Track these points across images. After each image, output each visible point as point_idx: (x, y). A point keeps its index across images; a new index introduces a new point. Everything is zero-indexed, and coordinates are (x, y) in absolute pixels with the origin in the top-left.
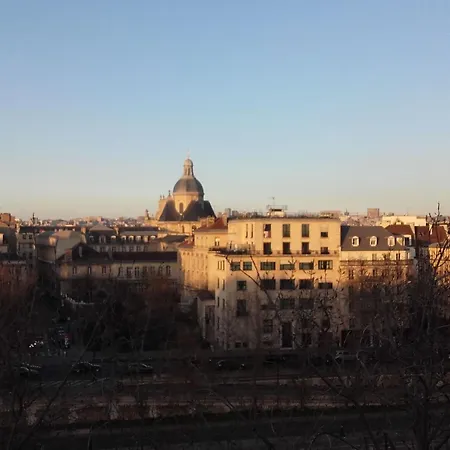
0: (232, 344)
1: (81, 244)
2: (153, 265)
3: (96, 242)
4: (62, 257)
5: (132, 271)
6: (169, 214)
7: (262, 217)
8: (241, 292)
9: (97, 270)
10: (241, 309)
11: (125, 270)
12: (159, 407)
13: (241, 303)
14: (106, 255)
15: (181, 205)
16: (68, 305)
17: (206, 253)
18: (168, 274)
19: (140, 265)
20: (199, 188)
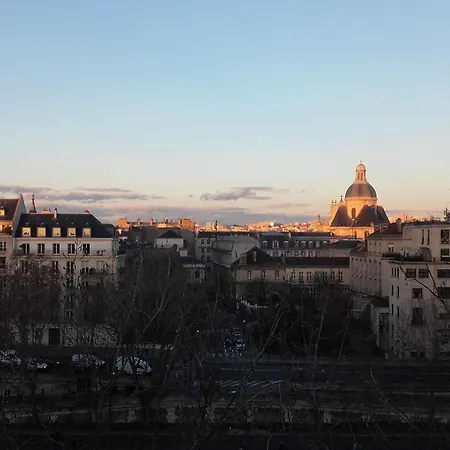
0: (408, 353)
1: (255, 249)
2: (325, 270)
3: (269, 247)
4: (238, 261)
5: (305, 275)
6: (341, 219)
7: (439, 223)
8: (416, 300)
9: (270, 275)
10: (417, 318)
11: (297, 274)
12: (332, 413)
13: (417, 312)
14: (279, 260)
15: (354, 211)
16: (243, 307)
17: (379, 259)
18: (341, 279)
19: (313, 270)
20: (372, 193)
